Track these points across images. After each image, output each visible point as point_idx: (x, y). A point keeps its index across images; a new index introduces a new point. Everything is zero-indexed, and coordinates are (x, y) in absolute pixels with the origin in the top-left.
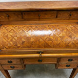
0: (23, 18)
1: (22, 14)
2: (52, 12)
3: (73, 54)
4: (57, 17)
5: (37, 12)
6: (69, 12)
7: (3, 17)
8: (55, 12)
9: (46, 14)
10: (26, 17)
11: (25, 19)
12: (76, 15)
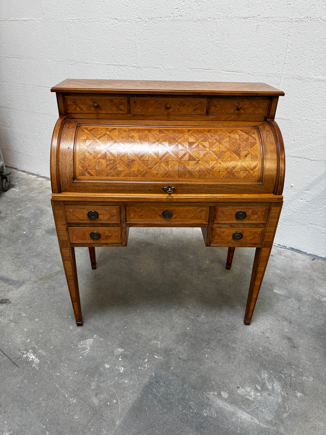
0: (129, 111)
1: (129, 103)
2: (197, 100)
3: (246, 196)
4: (207, 113)
5: (161, 100)
6: (235, 103)
7: (85, 109)
8: (204, 101)
9: (182, 104)
10: (137, 110)
11: (135, 115)
12: (250, 110)
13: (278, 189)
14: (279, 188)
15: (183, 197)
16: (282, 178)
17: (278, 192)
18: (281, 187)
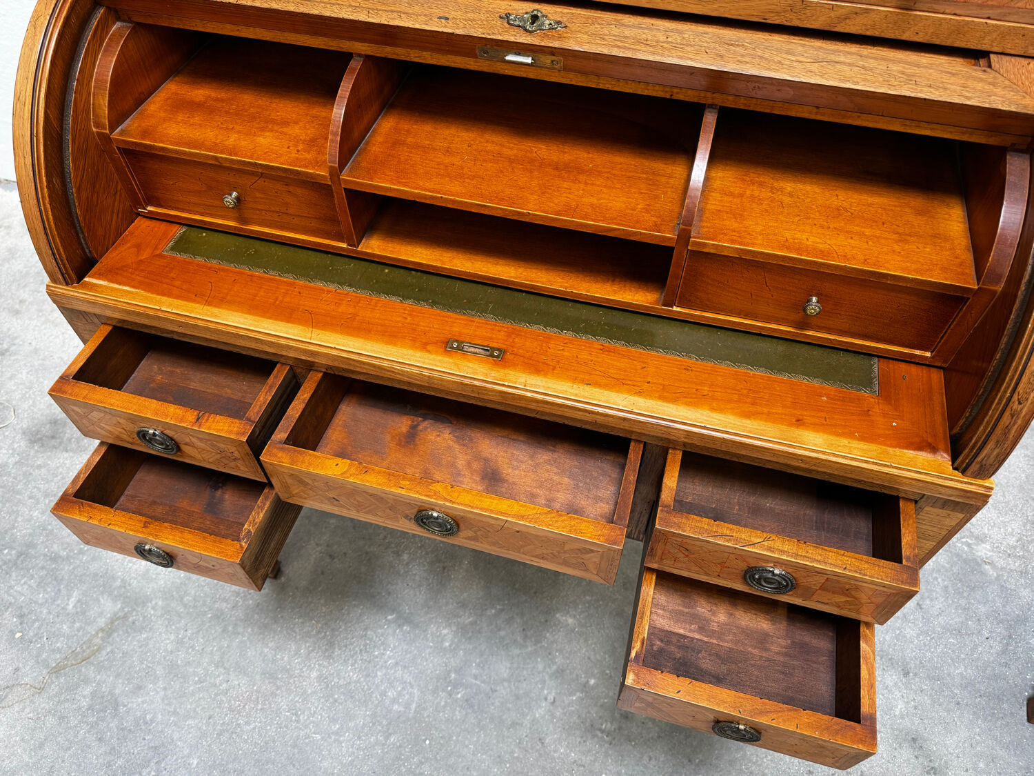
13: (979, 459)
14: (984, 452)
15: (529, 394)
16: (1019, 422)
17: (975, 467)
18: (995, 453)
